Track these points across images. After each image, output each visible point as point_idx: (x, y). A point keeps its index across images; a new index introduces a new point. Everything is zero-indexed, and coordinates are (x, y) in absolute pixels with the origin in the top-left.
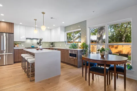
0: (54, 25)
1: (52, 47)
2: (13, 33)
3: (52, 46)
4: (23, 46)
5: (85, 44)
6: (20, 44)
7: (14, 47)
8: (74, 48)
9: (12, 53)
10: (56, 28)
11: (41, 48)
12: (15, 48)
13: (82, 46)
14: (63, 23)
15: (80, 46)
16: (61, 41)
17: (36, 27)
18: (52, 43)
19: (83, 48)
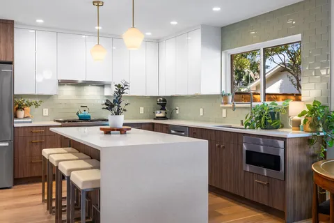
0: (174, 23)
1: (164, 118)
2: (11, 63)
3: (161, 115)
4: (46, 112)
5: (323, 107)
6: (37, 105)
7: (16, 117)
8: (266, 126)
9: (7, 144)
10: (180, 34)
11: (121, 126)
12: (18, 123)
13: (310, 119)
14: (216, 9)
15: (297, 118)
16: (204, 92)
17: (98, 34)
18: (164, 100)
19: (314, 126)
